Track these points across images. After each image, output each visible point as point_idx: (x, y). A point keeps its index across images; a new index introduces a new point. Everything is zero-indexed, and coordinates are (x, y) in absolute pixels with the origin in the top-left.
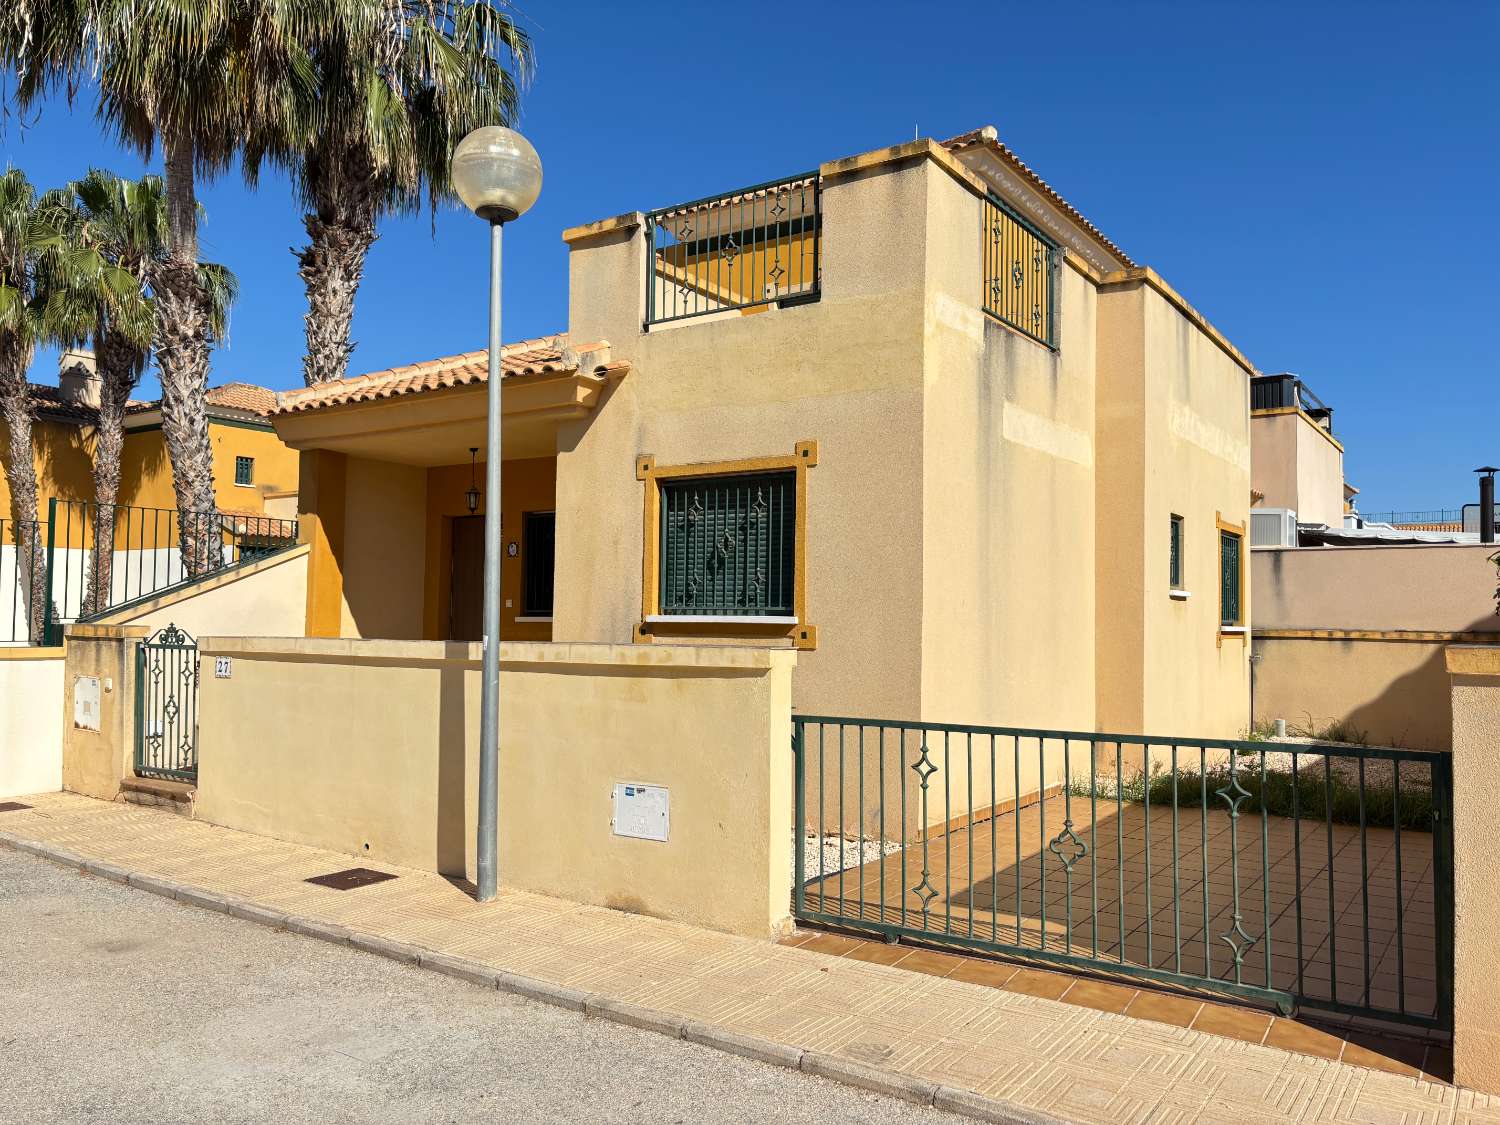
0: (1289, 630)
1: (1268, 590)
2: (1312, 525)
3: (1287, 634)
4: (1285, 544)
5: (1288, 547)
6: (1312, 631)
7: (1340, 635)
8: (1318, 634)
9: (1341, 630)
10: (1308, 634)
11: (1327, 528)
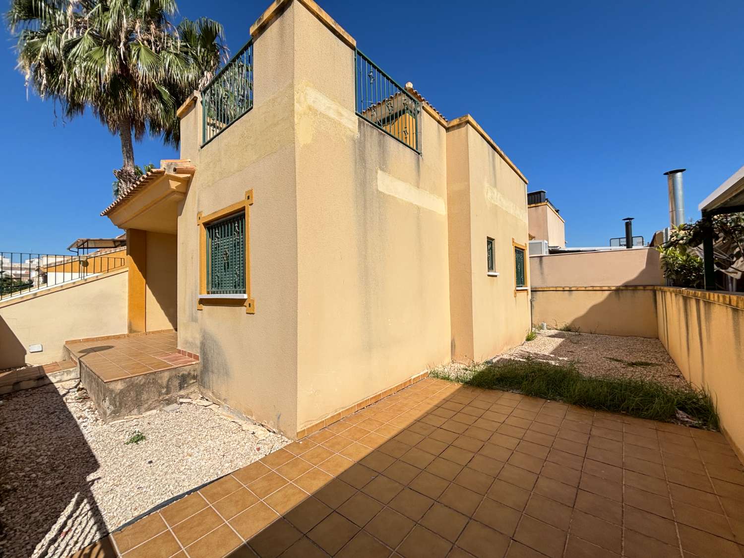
0: (547, 287)
1: (537, 272)
2: (554, 247)
3: (546, 289)
4: (544, 254)
5: (545, 255)
6: (556, 287)
7: (568, 289)
8: (558, 289)
9: (567, 287)
10: (555, 289)
11: (560, 248)
